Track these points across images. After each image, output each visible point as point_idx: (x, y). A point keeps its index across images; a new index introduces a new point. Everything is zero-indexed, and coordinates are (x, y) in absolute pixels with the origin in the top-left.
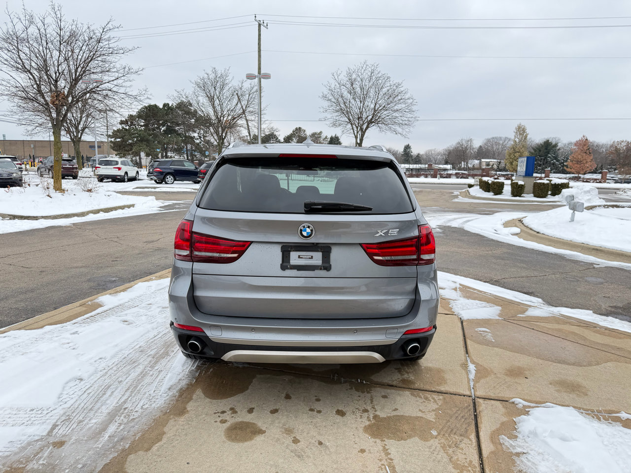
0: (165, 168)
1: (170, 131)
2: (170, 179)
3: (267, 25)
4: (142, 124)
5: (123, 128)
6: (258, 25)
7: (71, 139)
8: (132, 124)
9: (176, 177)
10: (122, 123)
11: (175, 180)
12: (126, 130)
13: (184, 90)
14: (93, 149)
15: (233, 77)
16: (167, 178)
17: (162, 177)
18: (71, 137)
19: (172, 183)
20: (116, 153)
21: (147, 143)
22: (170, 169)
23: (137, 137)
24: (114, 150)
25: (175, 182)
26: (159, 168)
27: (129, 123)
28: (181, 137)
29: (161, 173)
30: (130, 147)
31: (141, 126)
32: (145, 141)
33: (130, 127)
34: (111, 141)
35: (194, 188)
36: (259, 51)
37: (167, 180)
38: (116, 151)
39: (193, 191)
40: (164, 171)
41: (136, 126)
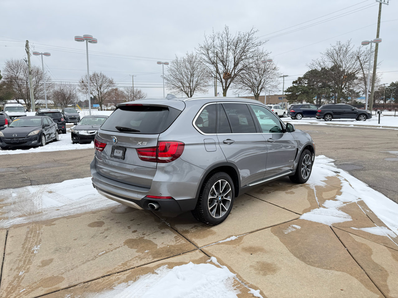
0: (297, 110)
1: (324, 85)
2: (299, 116)
3: (388, 2)
4: (306, 82)
5: (293, 86)
6: (379, 5)
7: (255, 95)
8: (300, 83)
9: (303, 115)
10: (294, 82)
11: (303, 117)
12: (295, 86)
13: (318, 59)
14: (280, 99)
15: (354, 45)
16: (298, 116)
17: (295, 115)
18: (254, 94)
19: (301, 119)
20: (288, 101)
21: (307, 94)
22: (300, 110)
23: (301, 90)
24: (287, 99)
25: (302, 118)
26: (293, 110)
27: (298, 82)
28: (332, 89)
29: (294, 113)
30: (296, 97)
31: (306, 84)
32: (306, 93)
33: (298, 85)
34: (286, 94)
35: (310, 122)
36: (378, 23)
37: (297, 117)
38: (288, 100)
39: (309, 124)
40: (296, 111)
41: (302, 84)
